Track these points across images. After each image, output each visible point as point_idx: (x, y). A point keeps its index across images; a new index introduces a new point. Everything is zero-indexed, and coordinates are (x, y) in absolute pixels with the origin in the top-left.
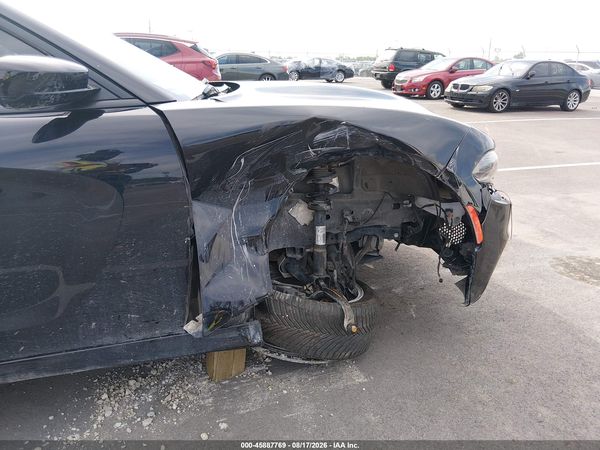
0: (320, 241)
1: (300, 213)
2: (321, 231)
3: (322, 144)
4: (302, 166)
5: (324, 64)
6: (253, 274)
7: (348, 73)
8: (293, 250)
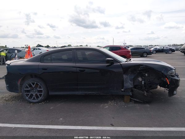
0: (143, 84)
1: (140, 79)
2: (143, 82)
3: (141, 68)
4: (139, 71)
5: (165, 48)
6: (131, 84)
7: (173, 51)
8: (139, 85)
